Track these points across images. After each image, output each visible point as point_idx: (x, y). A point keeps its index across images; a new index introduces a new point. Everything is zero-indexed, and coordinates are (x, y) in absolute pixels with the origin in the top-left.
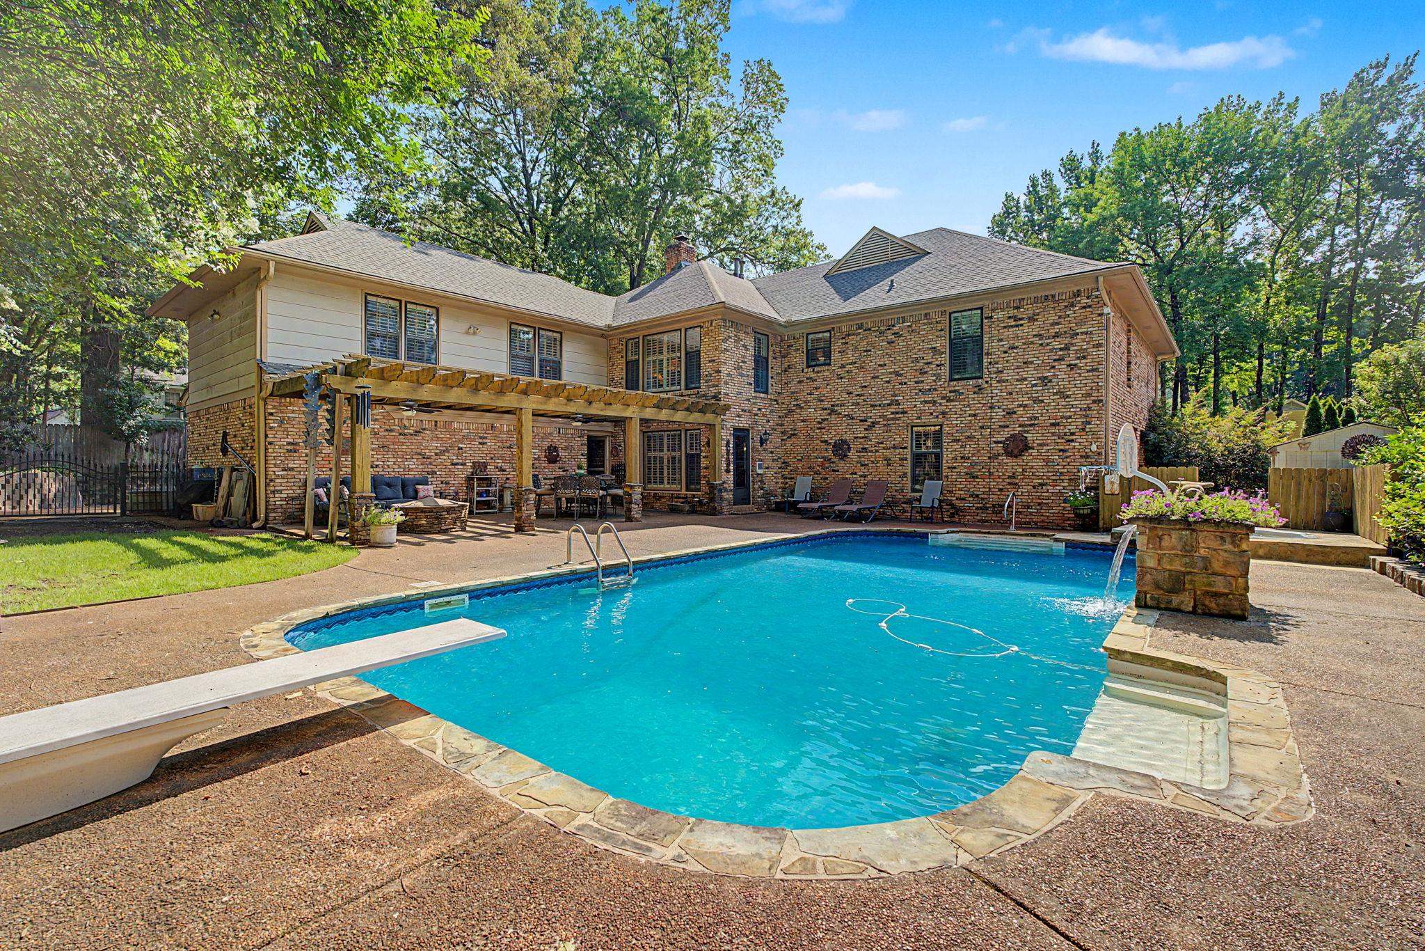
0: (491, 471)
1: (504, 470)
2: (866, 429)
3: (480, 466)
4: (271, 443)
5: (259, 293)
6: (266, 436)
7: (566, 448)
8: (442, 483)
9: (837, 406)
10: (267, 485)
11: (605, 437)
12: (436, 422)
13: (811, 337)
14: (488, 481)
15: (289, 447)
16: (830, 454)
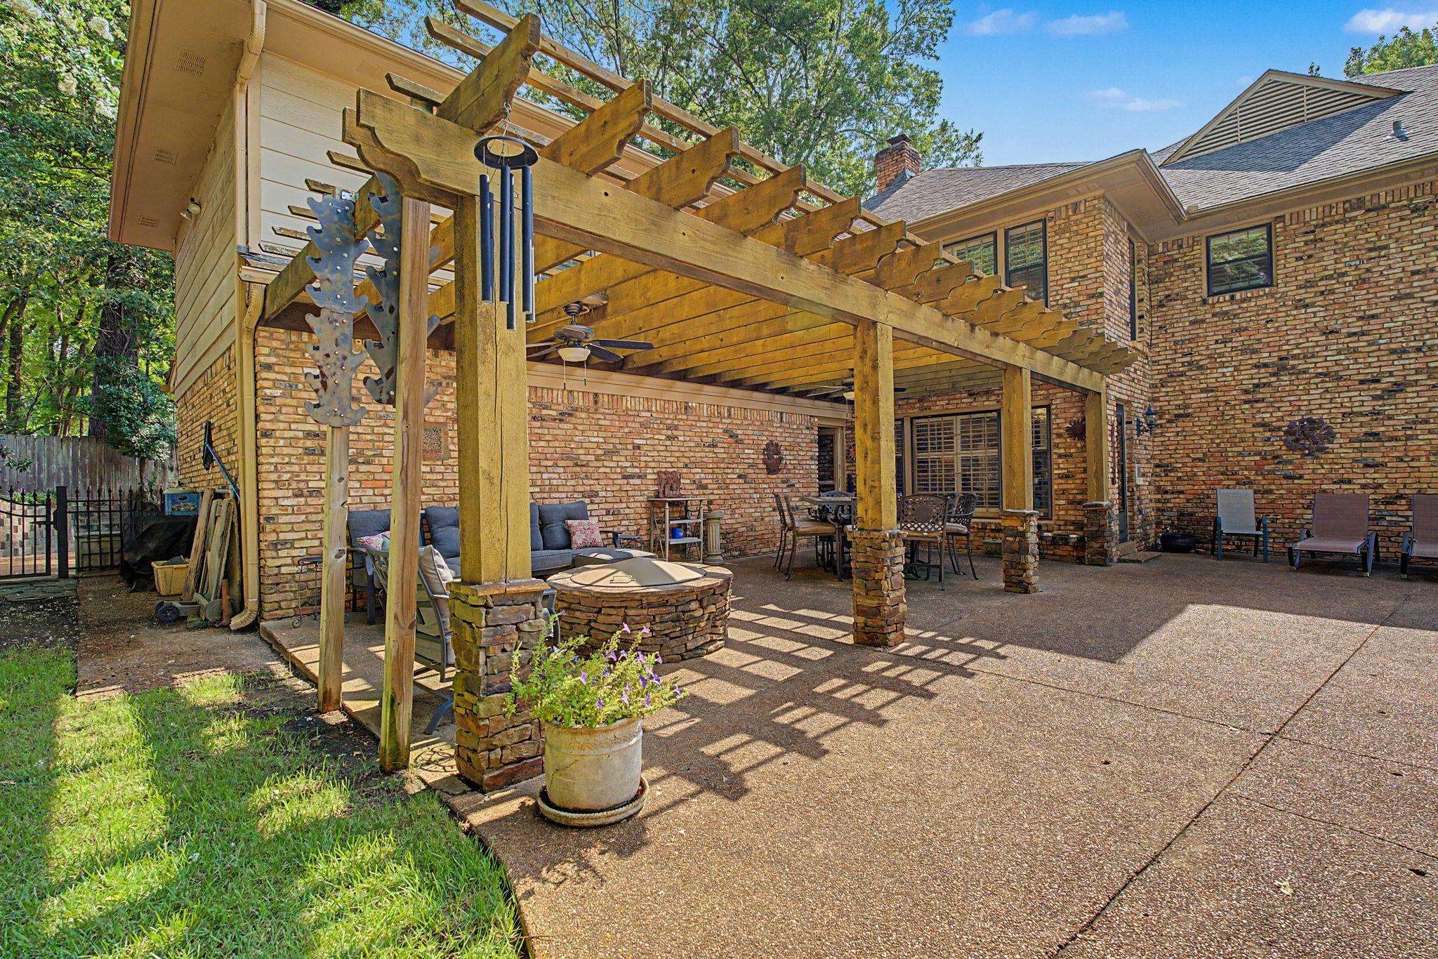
0: (687, 490)
1: (705, 487)
2: (1375, 398)
3: (669, 481)
4: (266, 434)
5: (240, 99)
6: (257, 417)
7: (790, 448)
8: (608, 513)
9: (1295, 357)
10: (260, 529)
11: (835, 428)
12: (596, 394)
13: (1214, 243)
14: (681, 507)
15: (309, 444)
16: (1277, 446)
